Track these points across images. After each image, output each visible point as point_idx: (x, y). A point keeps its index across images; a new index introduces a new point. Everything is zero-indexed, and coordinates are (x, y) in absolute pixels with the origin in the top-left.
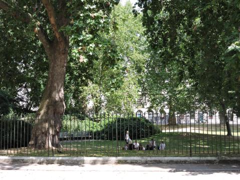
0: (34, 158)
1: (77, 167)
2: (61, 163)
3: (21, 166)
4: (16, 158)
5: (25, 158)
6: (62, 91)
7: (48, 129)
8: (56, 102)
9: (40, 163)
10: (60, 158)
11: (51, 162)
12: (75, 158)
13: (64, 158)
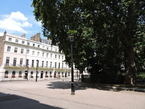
0: (125, 88)
1: (142, 93)
2: (135, 91)
3: (120, 90)
4: (119, 88)
5: (122, 88)
6: (135, 64)
7: (130, 78)
8: (132, 68)
9: (127, 90)
10: (135, 89)
11: (132, 90)
12: (141, 89)
13: (136, 89)
